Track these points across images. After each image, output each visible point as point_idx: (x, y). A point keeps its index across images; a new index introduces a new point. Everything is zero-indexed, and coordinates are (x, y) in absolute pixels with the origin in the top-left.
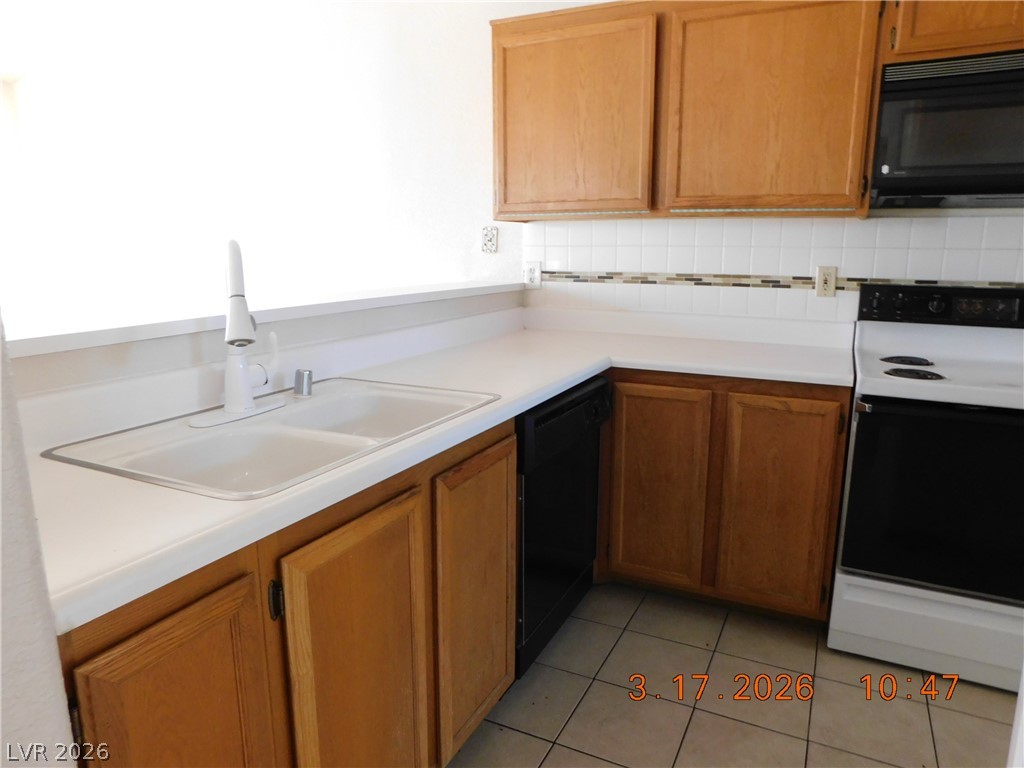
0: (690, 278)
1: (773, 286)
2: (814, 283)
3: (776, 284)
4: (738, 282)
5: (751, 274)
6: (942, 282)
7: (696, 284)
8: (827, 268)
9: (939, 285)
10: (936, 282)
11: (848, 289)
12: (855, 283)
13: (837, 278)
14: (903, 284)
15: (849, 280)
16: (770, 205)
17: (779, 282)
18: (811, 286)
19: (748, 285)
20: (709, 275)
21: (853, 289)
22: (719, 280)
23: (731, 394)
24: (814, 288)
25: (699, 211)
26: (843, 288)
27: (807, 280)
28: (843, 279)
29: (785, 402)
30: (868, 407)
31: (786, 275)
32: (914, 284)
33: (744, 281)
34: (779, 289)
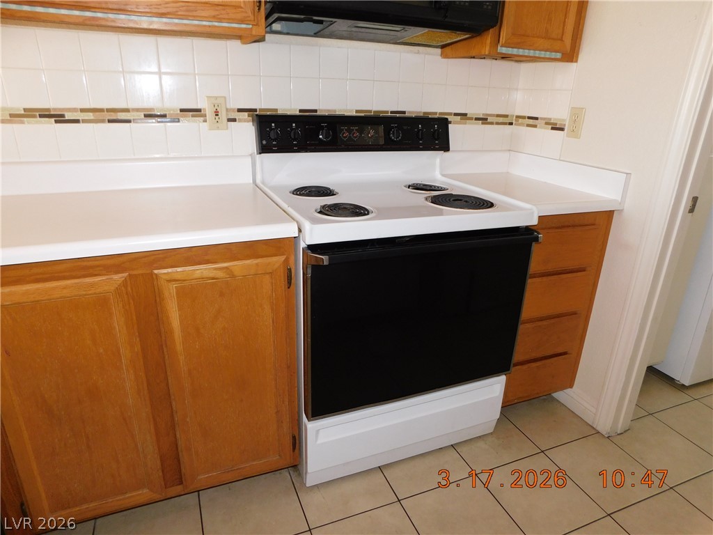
0: (46, 114)
1: (159, 121)
2: (205, 115)
3: (162, 119)
4: (115, 117)
5: (128, 106)
6: (321, 110)
7: (56, 122)
8: (216, 98)
9: (318, 113)
10: (316, 111)
11: (240, 121)
12: (246, 114)
13: (227, 110)
14: (289, 113)
15: (240, 110)
17: (165, 115)
18: (202, 119)
19: (128, 121)
20: (74, 110)
21: (245, 121)
22: (90, 116)
23: (156, 271)
24: (205, 121)
26: (234, 120)
27: (196, 112)
28: (233, 110)
29: (227, 268)
30: (325, 259)
31: (170, 107)
32: (297, 113)
33: (122, 116)
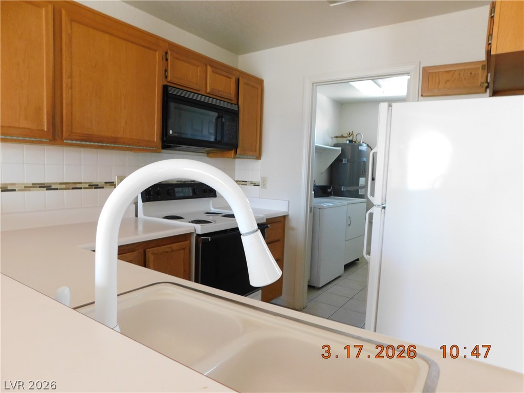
1: (95, 188)
2: (115, 185)
3: (96, 187)
4: (75, 186)
5: (82, 181)
7: (47, 190)
8: (121, 176)
16: (123, 143)
17: (98, 185)
18: (114, 186)
19: (81, 188)
22: (64, 186)
25: (83, 143)
27: (112, 183)
30: (209, 238)
31: (101, 181)
33: (78, 186)
34: (98, 189)
